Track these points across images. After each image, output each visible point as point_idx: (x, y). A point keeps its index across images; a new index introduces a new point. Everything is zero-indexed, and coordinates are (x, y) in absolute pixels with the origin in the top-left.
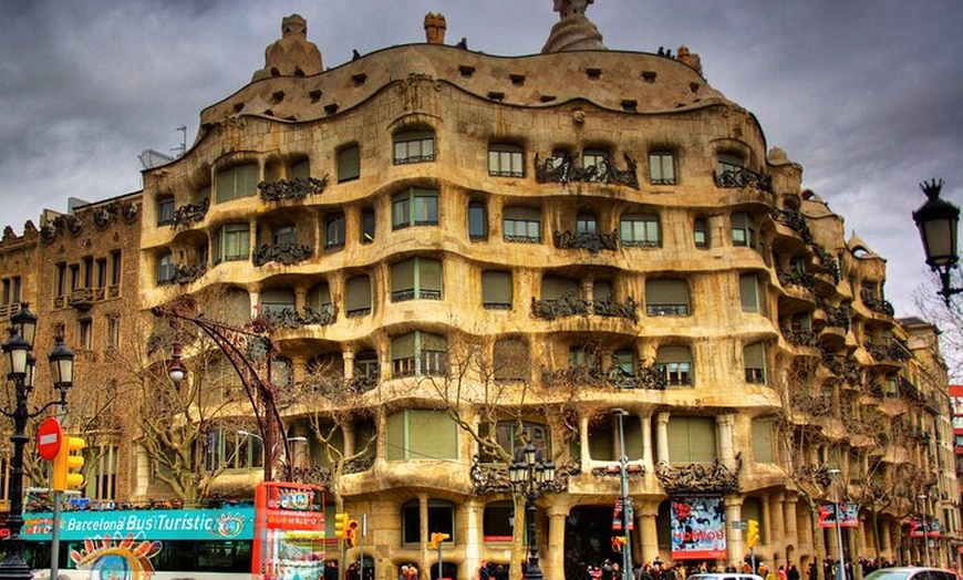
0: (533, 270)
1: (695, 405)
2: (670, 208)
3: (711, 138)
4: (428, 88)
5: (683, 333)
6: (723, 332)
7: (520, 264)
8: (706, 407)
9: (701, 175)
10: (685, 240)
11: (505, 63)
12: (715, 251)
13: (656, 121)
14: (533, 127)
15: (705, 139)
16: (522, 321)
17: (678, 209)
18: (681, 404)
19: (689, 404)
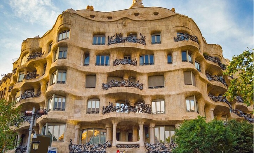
0: (104, 74)
1: (165, 120)
2: (157, 51)
3: (174, 26)
4: (68, 16)
5: (161, 93)
6: (177, 93)
7: (98, 72)
8: (169, 121)
9: (170, 39)
10: (163, 61)
11: (106, 14)
12: (174, 64)
13: (153, 23)
14: (108, 28)
15: (171, 27)
16: (98, 91)
17: (161, 50)
18: (159, 120)
19: (163, 120)
